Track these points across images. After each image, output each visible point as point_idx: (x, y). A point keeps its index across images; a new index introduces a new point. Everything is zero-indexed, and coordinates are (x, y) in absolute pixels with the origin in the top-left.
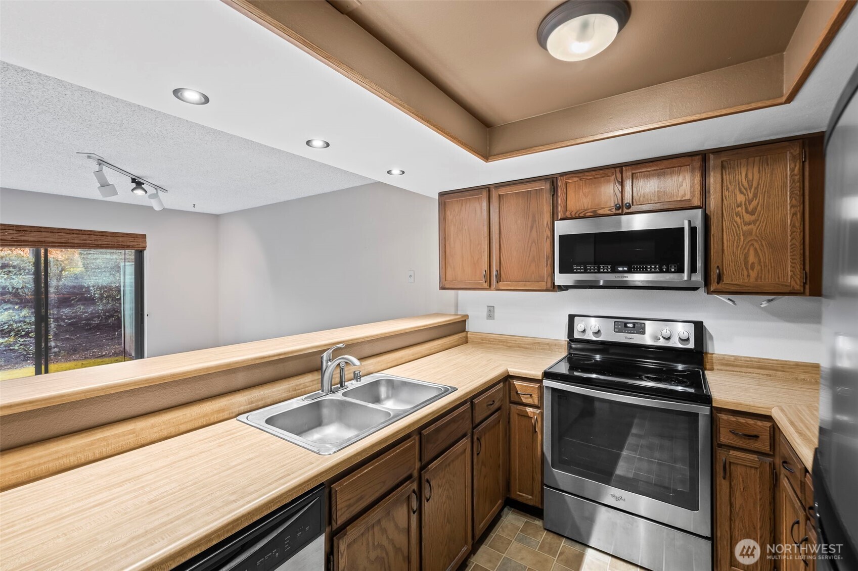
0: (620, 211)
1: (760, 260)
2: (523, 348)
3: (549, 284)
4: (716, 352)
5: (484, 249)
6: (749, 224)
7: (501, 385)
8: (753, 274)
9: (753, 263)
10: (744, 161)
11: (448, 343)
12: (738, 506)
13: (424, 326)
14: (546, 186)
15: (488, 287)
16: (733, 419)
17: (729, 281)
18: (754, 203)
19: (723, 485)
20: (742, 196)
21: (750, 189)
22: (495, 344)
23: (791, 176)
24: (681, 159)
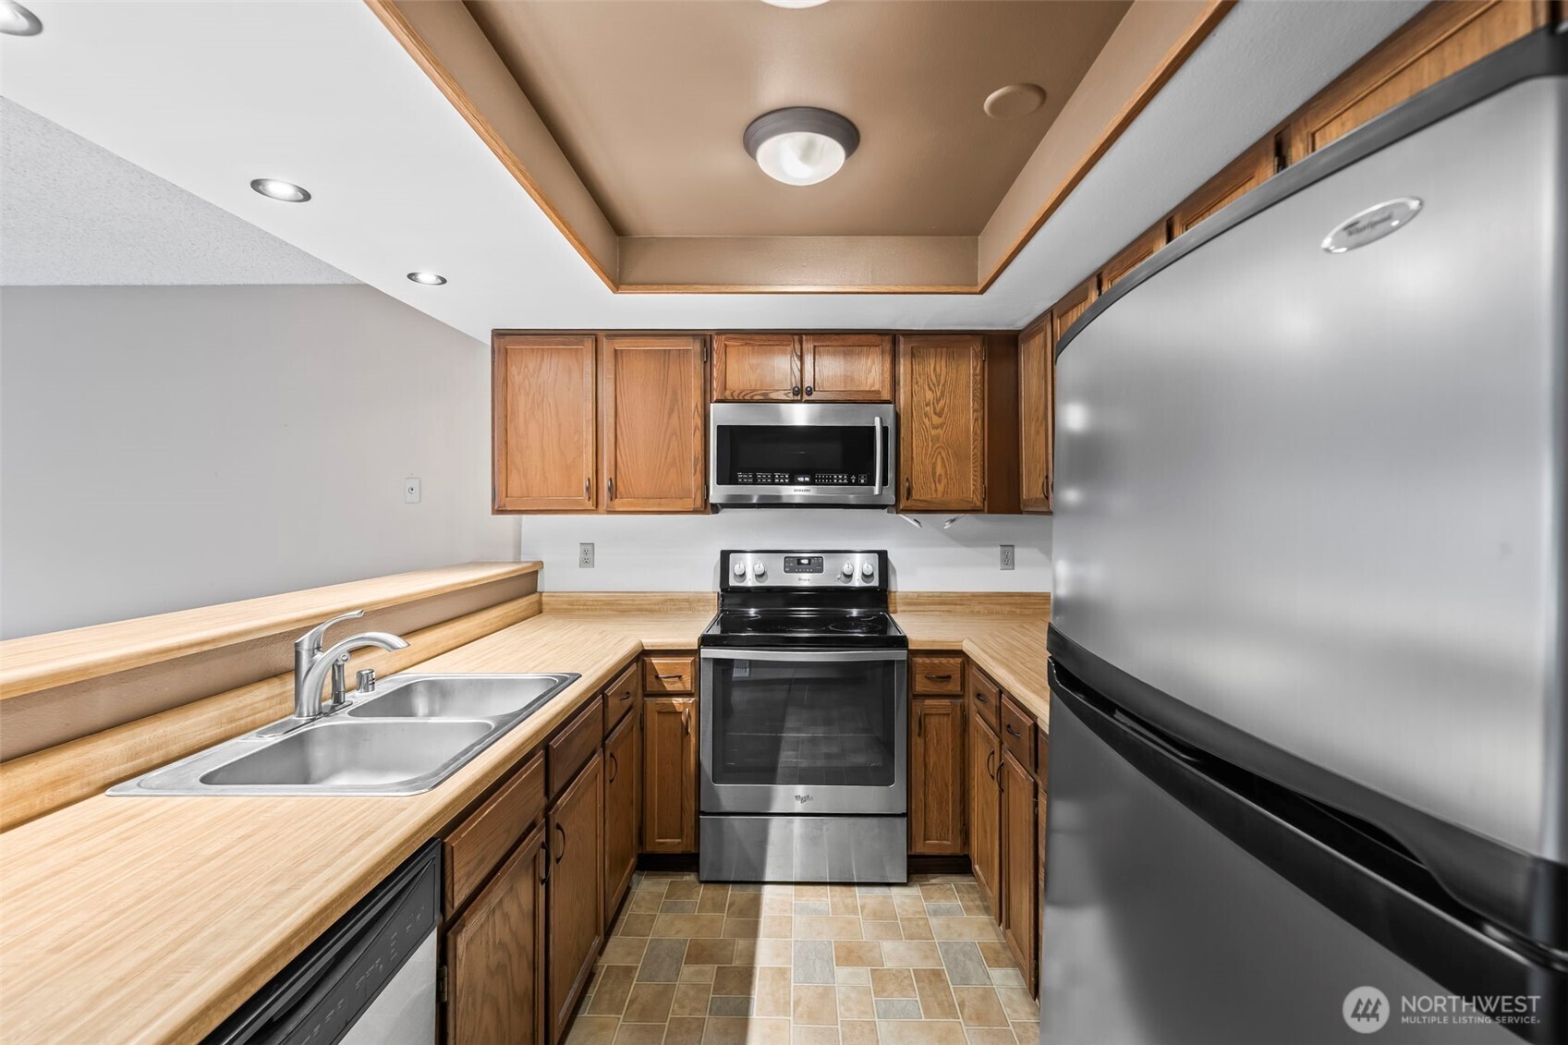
0: (799, 398)
1: (946, 471)
2: (646, 610)
3: (699, 503)
4: (899, 590)
5: (586, 440)
6: (937, 428)
7: (634, 667)
8: (940, 488)
9: (940, 475)
10: (932, 350)
11: (512, 613)
12: (931, 765)
13: (475, 581)
14: (695, 347)
15: (594, 508)
16: (927, 661)
17: (918, 497)
18: (942, 403)
19: (918, 742)
20: (931, 392)
21: (938, 386)
22: (596, 609)
23: (974, 375)
24: (870, 337)
